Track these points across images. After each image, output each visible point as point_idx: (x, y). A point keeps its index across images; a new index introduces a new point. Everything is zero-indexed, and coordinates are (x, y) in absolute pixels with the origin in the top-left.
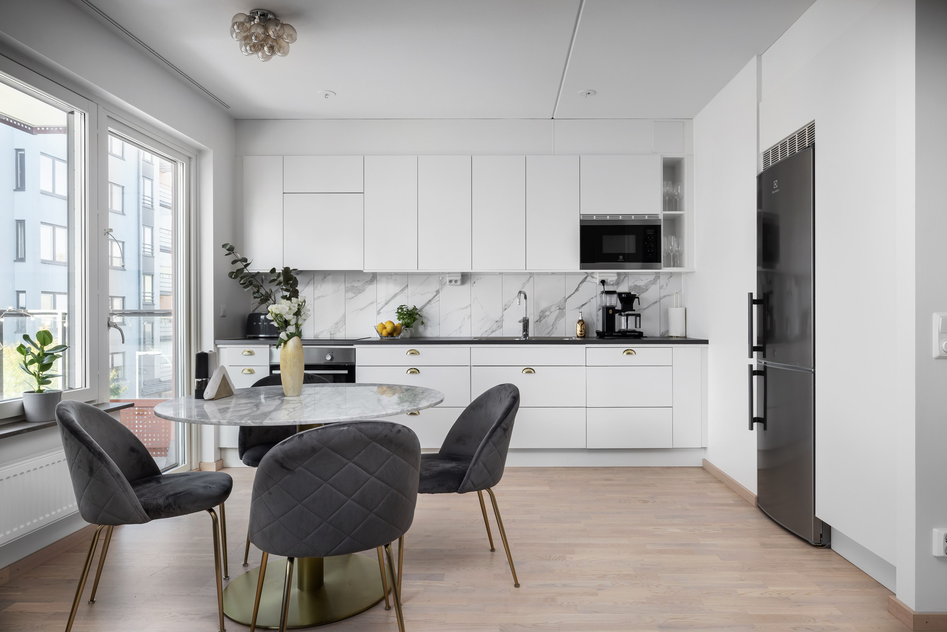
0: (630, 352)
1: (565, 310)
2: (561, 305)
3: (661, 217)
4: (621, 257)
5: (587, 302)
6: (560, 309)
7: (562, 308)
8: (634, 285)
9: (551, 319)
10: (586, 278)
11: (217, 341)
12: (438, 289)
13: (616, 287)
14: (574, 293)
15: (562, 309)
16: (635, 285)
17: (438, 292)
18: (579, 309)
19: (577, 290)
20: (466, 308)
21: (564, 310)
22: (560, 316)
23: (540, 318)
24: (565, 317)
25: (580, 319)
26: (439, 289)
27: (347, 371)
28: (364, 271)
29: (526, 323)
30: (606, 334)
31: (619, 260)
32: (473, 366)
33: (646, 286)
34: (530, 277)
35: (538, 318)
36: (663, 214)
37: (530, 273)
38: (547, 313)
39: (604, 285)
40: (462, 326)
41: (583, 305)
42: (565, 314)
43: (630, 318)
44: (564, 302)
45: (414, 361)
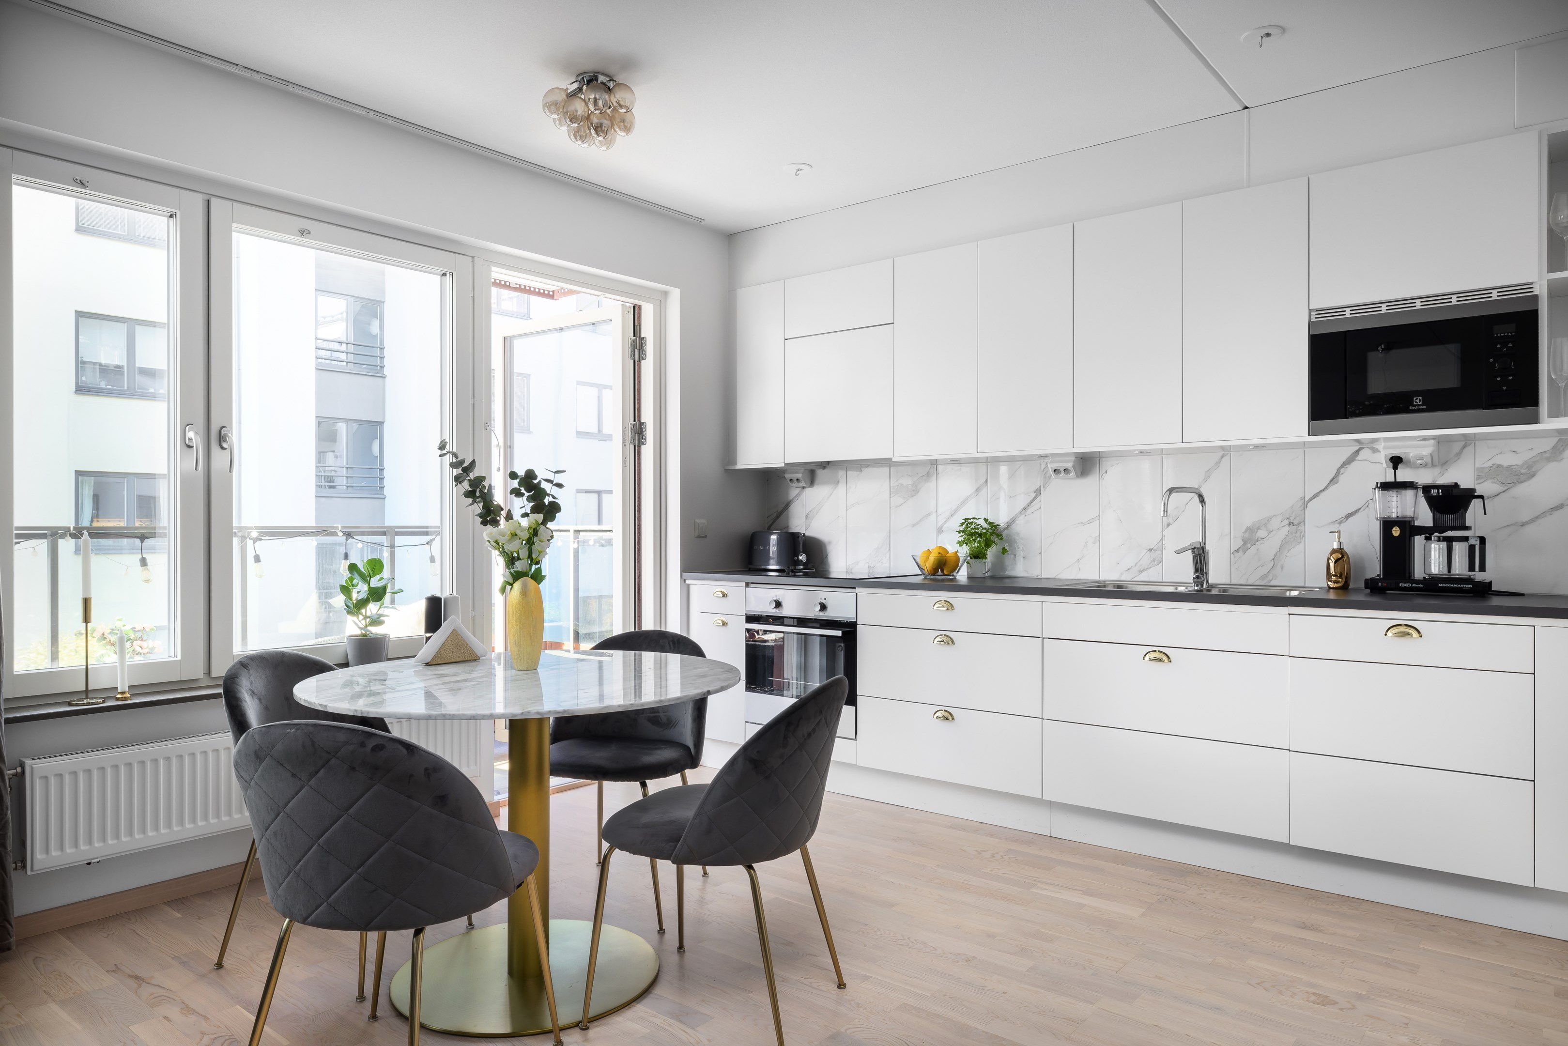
0: (1411, 631)
1: (1303, 526)
2: (1294, 514)
3: (1541, 290)
4: (1418, 400)
5: (1360, 509)
6: (1291, 524)
7: (1296, 522)
8: (1491, 465)
9: (1269, 547)
10: (1357, 452)
11: (685, 574)
12: (1038, 487)
13: (1437, 471)
14: (1326, 488)
15: (1296, 525)
16: (1493, 464)
17: (1038, 492)
18: (1340, 523)
19: (1333, 481)
20: (1090, 522)
21: (1301, 527)
22: (1292, 540)
23: (1245, 543)
24: (1303, 542)
25: (1335, 547)
26: (1041, 486)
27: (841, 632)
28: (894, 460)
29: (1200, 557)
30: (1380, 584)
31: (1413, 408)
32: (1049, 638)
33: (1530, 467)
34: (1222, 457)
35: (1240, 543)
36: (1548, 280)
37: (1222, 447)
38: (1261, 533)
39: (1395, 468)
40: (1082, 558)
41: (1349, 516)
42: (1304, 536)
43: (1456, 546)
44: (1302, 508)
45: (948, 621)
